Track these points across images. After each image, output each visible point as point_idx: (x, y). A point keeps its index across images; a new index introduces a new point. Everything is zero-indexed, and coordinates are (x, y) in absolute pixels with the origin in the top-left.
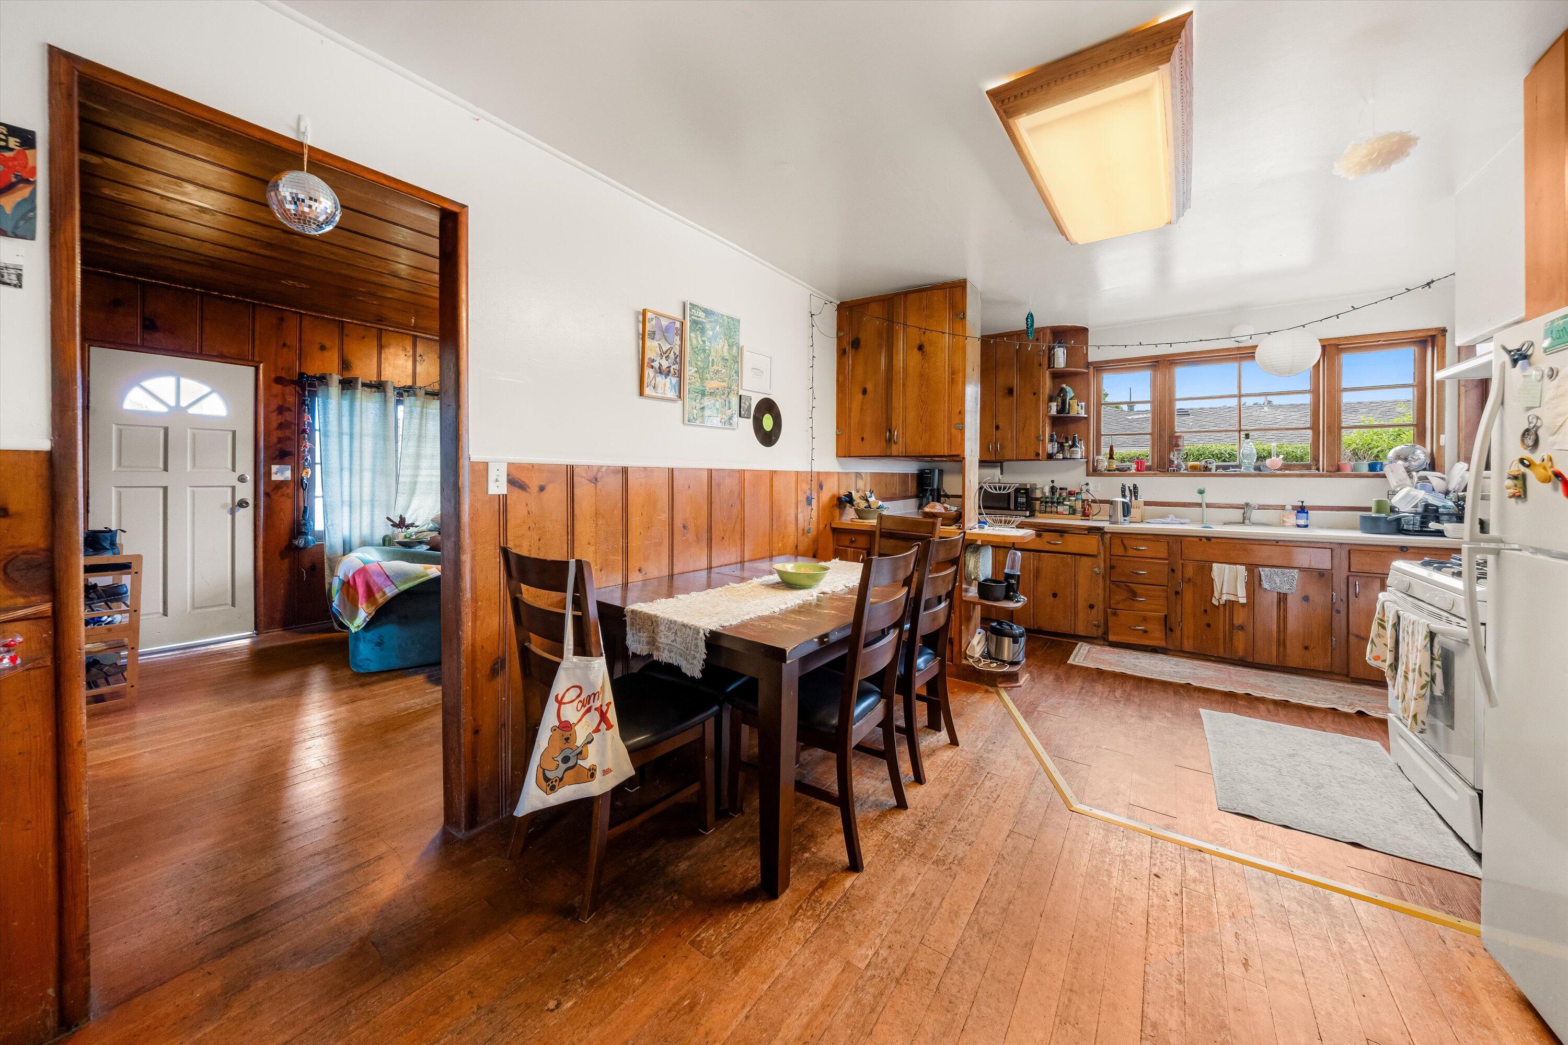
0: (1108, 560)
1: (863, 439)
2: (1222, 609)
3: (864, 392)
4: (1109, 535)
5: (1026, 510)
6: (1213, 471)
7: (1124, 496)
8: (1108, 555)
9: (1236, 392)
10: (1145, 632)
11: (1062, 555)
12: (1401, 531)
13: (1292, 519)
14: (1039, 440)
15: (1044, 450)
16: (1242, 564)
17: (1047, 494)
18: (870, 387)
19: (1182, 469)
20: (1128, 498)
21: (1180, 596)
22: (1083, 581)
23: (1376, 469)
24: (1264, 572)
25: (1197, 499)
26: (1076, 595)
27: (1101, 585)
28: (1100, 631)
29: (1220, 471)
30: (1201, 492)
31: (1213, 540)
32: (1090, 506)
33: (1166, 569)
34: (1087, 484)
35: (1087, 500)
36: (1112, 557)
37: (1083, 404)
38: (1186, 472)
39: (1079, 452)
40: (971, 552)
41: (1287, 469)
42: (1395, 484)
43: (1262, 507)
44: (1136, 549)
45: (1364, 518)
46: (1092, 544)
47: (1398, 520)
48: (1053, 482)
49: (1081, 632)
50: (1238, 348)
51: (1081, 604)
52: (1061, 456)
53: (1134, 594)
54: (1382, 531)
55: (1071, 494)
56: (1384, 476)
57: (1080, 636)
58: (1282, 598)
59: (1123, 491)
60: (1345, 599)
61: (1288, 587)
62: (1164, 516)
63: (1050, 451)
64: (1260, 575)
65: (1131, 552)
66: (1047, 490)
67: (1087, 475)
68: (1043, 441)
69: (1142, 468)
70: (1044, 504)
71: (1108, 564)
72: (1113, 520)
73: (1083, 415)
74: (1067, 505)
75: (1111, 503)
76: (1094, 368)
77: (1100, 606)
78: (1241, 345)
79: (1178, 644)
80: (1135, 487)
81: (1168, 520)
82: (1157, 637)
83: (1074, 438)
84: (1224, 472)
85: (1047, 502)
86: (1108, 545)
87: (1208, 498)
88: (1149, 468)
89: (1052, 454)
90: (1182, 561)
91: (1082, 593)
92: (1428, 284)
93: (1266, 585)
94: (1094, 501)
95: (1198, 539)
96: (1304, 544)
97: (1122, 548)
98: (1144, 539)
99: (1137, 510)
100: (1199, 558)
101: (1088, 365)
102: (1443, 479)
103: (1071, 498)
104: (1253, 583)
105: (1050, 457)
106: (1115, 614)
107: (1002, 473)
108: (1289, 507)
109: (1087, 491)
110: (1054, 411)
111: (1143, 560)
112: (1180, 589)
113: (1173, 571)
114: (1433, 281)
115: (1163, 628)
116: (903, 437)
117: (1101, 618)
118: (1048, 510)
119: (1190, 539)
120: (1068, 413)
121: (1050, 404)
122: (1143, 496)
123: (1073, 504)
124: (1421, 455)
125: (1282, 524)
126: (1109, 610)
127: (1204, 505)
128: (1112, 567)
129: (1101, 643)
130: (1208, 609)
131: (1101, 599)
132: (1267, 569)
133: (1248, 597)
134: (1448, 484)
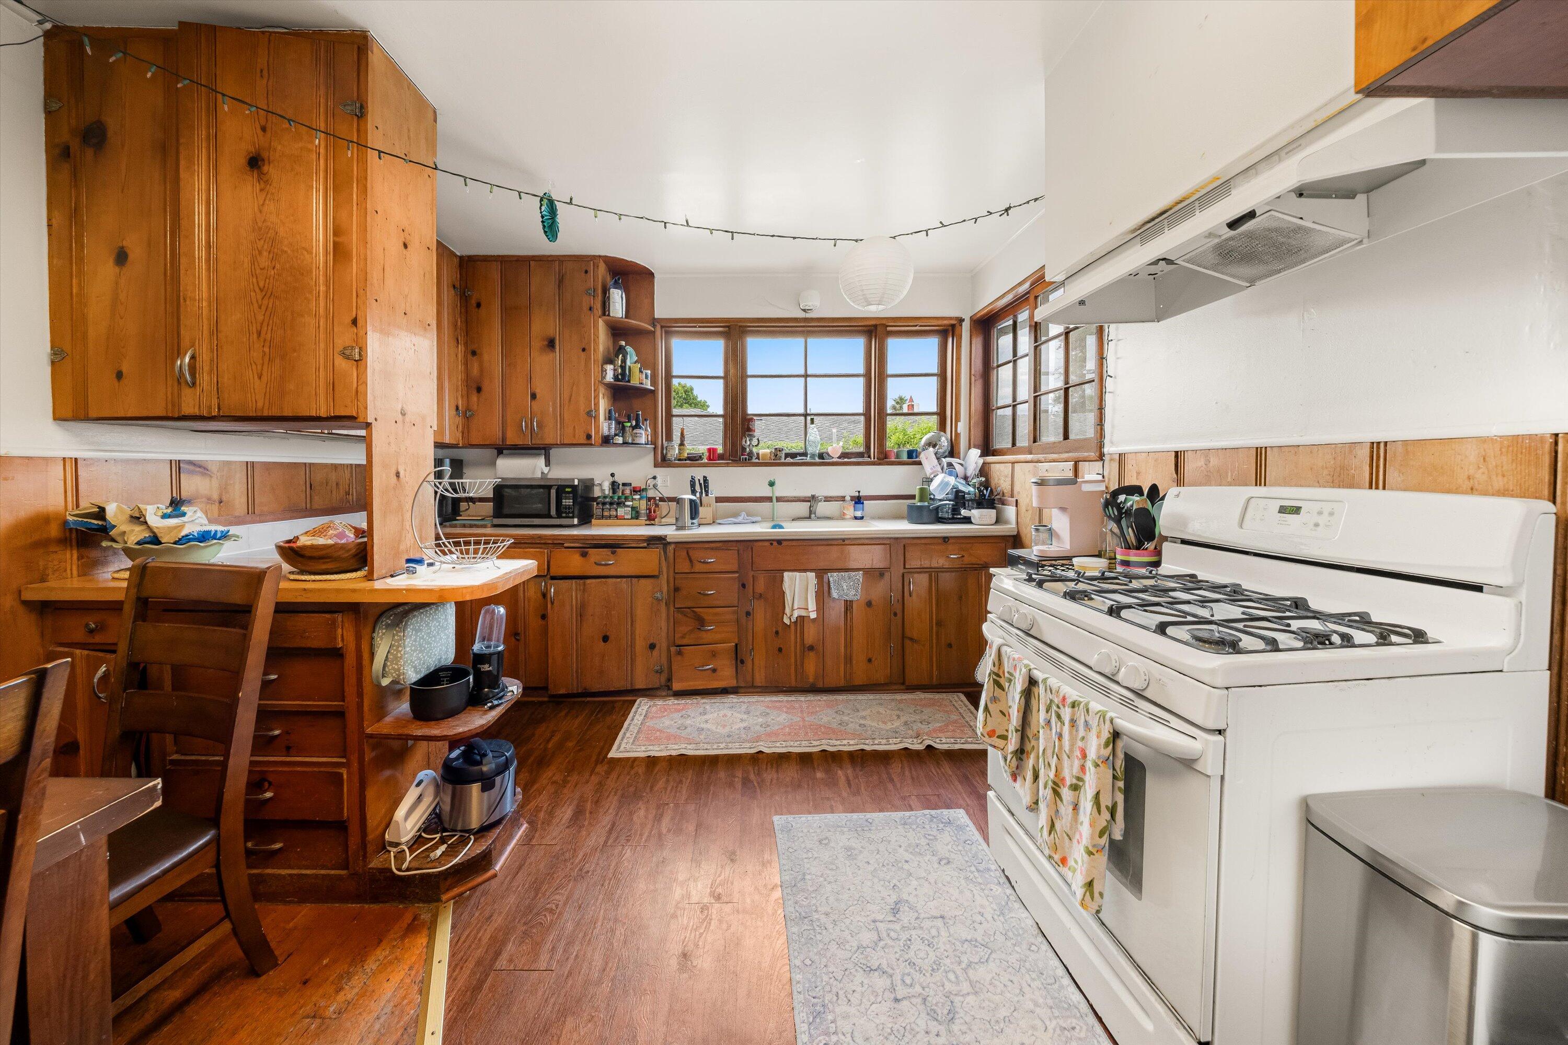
0: (672, 580)
1: (119, 375)
2: (793, 627)
3: (121, 257)
4: (673, 546)
5: (573, 517)
6: (783, 460)
7: (694, 492)
8: (672, 574)
9: (802, 372)
10: (714, 670)
11: (614, 580)
12: (940, 520)
13: (850, 511)
14: (591, 416)
15: (597, 431)
16: (811, 570)
17: (607, 492)
18: (136, 252)
19: (754, 458)
20: (698, 495)
21: (751, 617)
22: (641, 612)
23: (913, 457)
24: (833, 577)
25: (766, 492)
26: (633, 633)
27: (664, 615)
28: (663, 678)
29: (789, 460)
30: (772, 484)
31: (784, 543)
32: (657, 506)
33: (737, 585)
34: (654, 478)
35: (654, 498)
36: (677, 576)
37: (649, 372)
38: (757, 461)
39: (643, 436)
40: (388, 626)
41: (845, 458)
42: (931, 471)
43: (828, 499)
44: (704, 562)
45: (911, 507)
46: (650, 560)
47: (937, 509)
48: (613, 475)
49: (640, 685)
50: (806, 320)
51: (640, 645)
52: (620, 440)
53: (701, 622)
54: (925, 522)
55: (636, 491)
56: (920, 463)
57: (639, 690)
58: (848, 605)
59: (693, 485)
60: (901, 600)
61: (853, 592)
62: (736, 515)
63: (606, 431)
64: (829, 582)
65: (698, 567)
66: (606, 486)
67: (656, 466)
68: (596, 418)
69: (713, 457)
70: (600, 506)
71: (672, 585)
72: (680, 524)
73: (649, 387)
74: (628, 506)
75: (678, 501)
76: (662, 327)
77: (663, 644)
78: (808, 315)
79: (749, 678)
80: (705, 477)
81: (740, 519)
82: (727, 677)
83: (638, 415)
84: (792, 461)
85: (604, 504)
86: (671, 560)
87: (779, 491)
88: (721, 457)
89: (608, 436)
90: (751, 573)
91: (641, 629)
92: (1007, 210)
93: (835, 594)
94: (662, 499)
95: (767, 544)
96: (867, 542)
97: (688, 563)
98: (712, 549)
99: (709, 508)
100: (770, 567)
101: (654, 321)
102: (962, 465)
103: (635, 497)
104: (823, 593)
105: (607, 441)
106: (680, 653)
107: (548, 463)
108: (848, 498)
109: (655, 486)
110: (609, 377)
111: (711, 576)
112: (751, 608)
113: (744, 586)
114: (1010, 208)
115: (734, 662)
116: (210, 372)
117: (664, 660)
118: (606, 514)
119: (761, 544)
120: (629, 381)
121: (605, 366)
122: (716, 490)
123: (636, 504)
124: (944, 442)
125: (842, 517)
126: (673, 649)
127: (774, 500)
128: (677, 589)
129: (664, 694)
130: (780, 630)
131: (664, 634)
132: (835, 574)
133: (818, 610)
134: (965, 469)
